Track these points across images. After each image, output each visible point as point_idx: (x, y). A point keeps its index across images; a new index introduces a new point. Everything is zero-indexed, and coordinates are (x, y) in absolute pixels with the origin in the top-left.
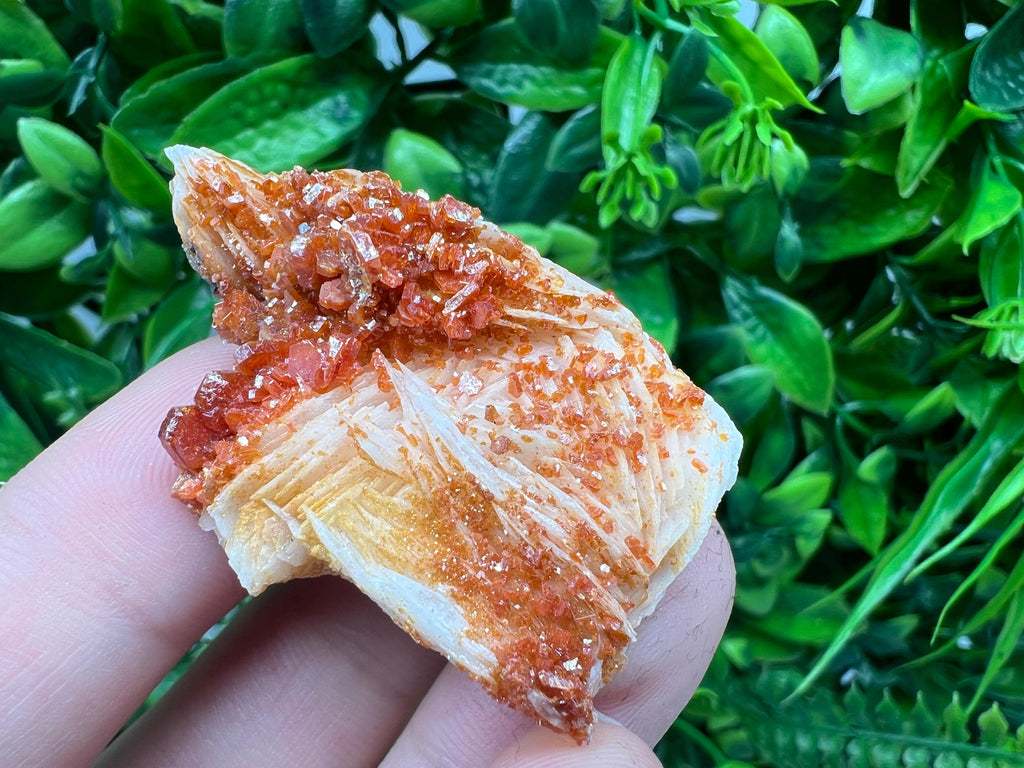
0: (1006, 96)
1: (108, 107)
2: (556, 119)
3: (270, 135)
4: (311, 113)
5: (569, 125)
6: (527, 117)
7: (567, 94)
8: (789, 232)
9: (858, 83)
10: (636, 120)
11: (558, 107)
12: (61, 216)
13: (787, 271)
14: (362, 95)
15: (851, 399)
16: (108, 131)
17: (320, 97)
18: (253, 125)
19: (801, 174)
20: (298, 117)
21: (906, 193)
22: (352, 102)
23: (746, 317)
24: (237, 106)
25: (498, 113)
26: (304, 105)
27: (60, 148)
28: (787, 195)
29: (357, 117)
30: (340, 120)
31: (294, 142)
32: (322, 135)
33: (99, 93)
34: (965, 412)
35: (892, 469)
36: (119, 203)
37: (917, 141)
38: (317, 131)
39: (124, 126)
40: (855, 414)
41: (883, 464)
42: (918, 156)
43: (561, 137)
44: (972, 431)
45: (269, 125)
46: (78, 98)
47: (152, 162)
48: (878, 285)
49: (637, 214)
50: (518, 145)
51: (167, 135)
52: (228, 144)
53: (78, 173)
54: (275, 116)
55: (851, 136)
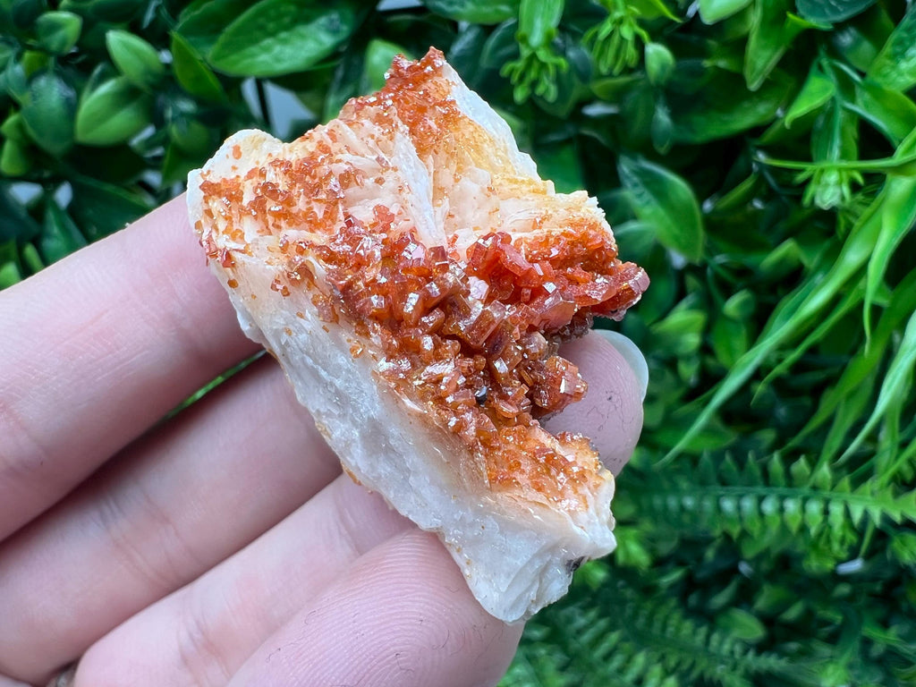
0: (827, 11)
1: (172, 22)
2: (487, 30)
3: (285, 42)
4: (312, 27)
5: (498, 34)
6: (469, 29)
7: (498, 12)
8: (663, 117)
11: (490, 20)
12: (135, 105)
13: (662, 146)
14: (349, 14)
15: (719, 252)
16: (175, 35)
17: (318, 16)
18: (272, 34)
19: (668, 70)
20: (302, 29)
21: (753, 86)
22: (343, 20)
23: (635, 185)
24: (261, 21)
25: (449, 30)
26: (307, 20)
27: (137, 53)
28: (658, 86)
29: (345, 30)
30: (333, 31)
31: (301, 48)
32: (321, 43)
33: (164, 12)
34: (805, 262)
35: (751, 309)
37: (762, 47)
38: (317, 40)
39: (185, 32)
40: (722, 265)
41: (744, 304)
42: (761, 59)
43: (492, 42)
45: (283, 35)
46: (149, 16)
49: (540, 90)
50: (462, 50)
51: (212, 42)
52: (253, 49)
53: (148, 71)
54: (288, 28)
55: (712, 43)
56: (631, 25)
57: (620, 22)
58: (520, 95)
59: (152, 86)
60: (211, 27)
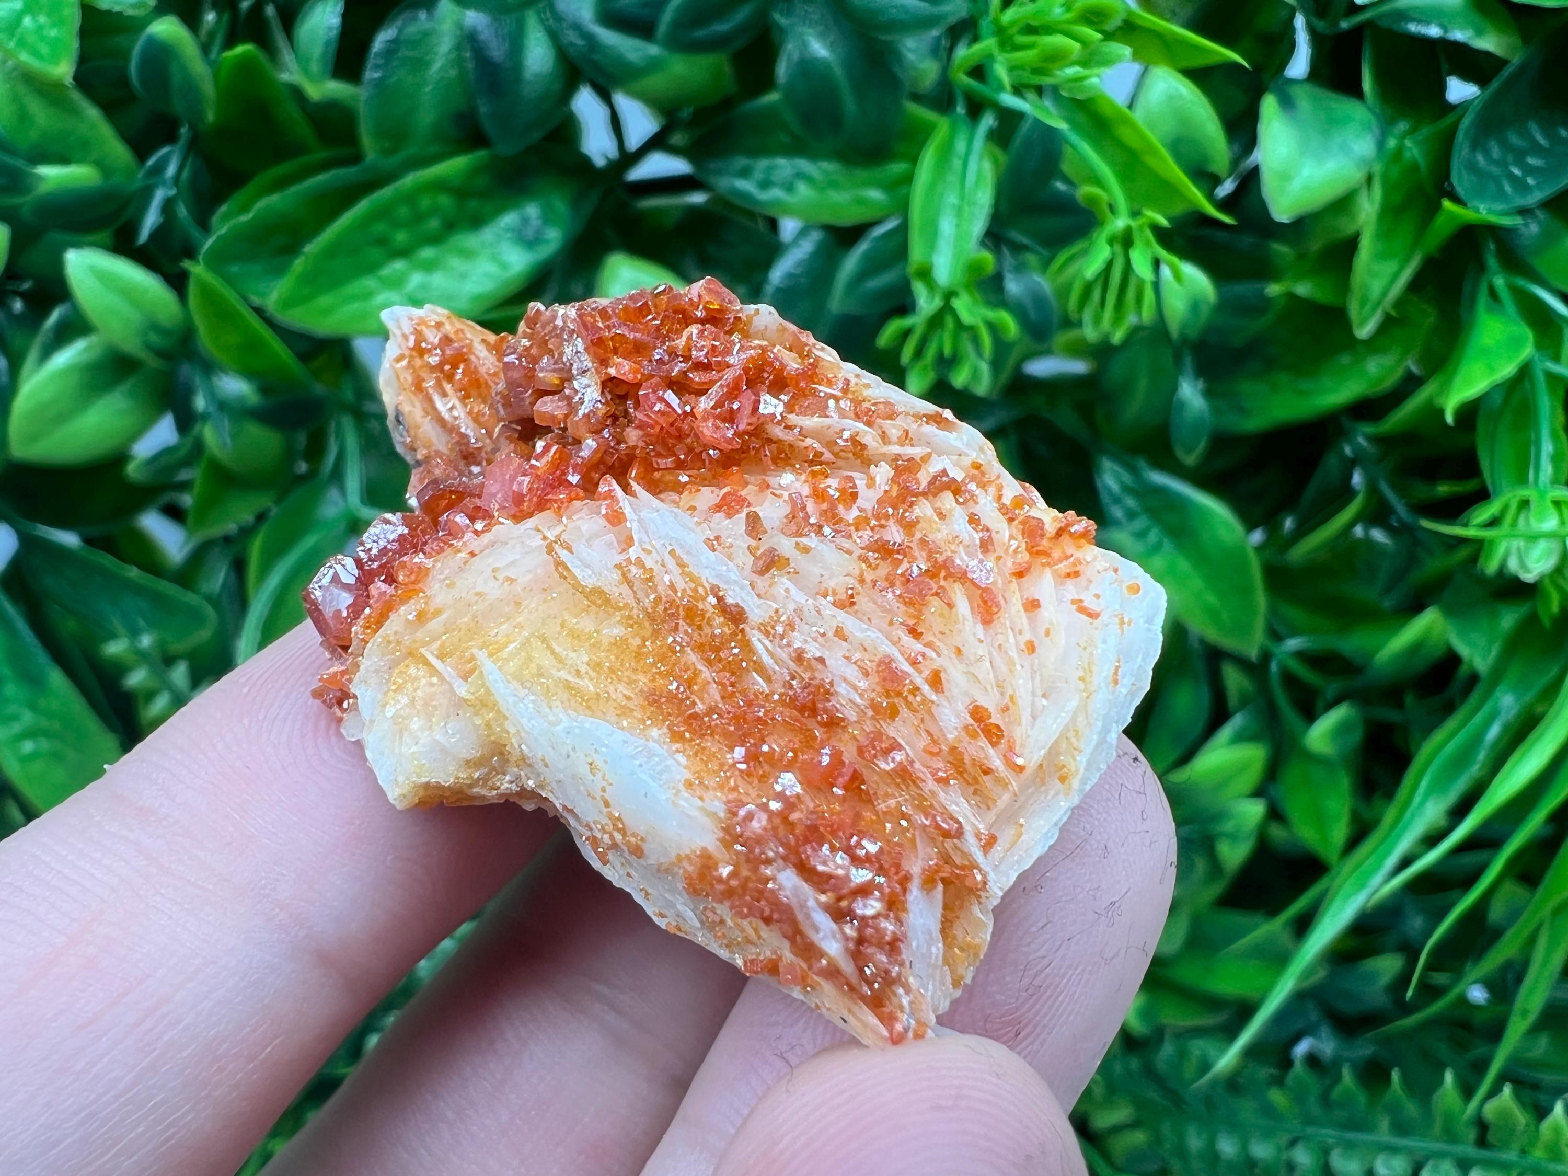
0: (1508, 188)
1: (195, 232)
2: (843, 237)
3: (430, 267)
4: (488, 234)
5: (863, 247)
6: (803, 233)
7: (861, 201)
8: (1190, 393)
9: (1285, 177)
10: (959, 238)
11: (849, 216)
12: (127, 386)
13: (1190, 450)
14: (561, 205)
15: (1294, 633)
16: (197, 270)
17: (500, 211)
18: (404, 253)
19: (1205, 311)
20: (470, 240)
21: (1364, 331)
22: (547, 218)
23: (1131, 515)
24: (380, 228)
25: (762, 226)
26: (477, 222)
27: (127, 292)
28: (1184, 341)
29: (554, 238)
30: (529, 242)
31: (463, 276)
32: (504, 266)
33: (182, 211)
34: (1464, 650)
35: (1357, 737)
36: (209, 368)
37: (1380, 256)
38: (495, 258)
39: (218, 261)
40: (1301, 655)
41: (1342, 730)
42: (1380, 278)
43: (851, 262)
44: (1474, 679)
45: (427, 253)
46: (151, 220)
47: (259, 311)
48: (1330, 464)
49: (959, 378)
50: (790, 276)
51: (280, 271)
52: (369, 282)
53: (153, 326)
54: (436, 239)
55: (1281, 250)
56: (1147, 243)
57: (1126, 240)
58: (915, 385)
59: (161, 353)
60: (277, 243)
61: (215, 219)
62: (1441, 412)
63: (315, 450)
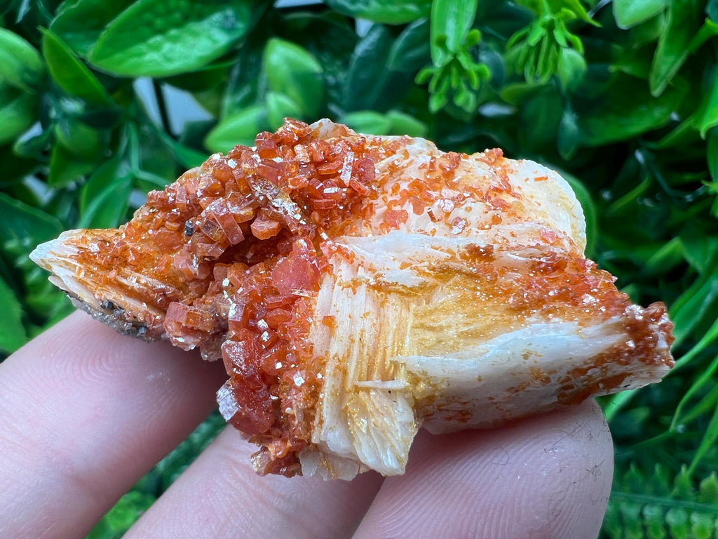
1: (48, 16)
2: (394, 30)
3: (175, 40)
4: (205, 24)
5: (406, 34)
6: (373, 29)
7: (404, 11)
8: (569, 121)
9: (625, 5)
11: (396, 21)
12: (13, 105)
13: (567, 151)
14: (245, 11)
15: (607, 249)
16: (47, 33)
17: (212, 12)
18: (161, 31)
19: (580, 75)
20: (194, 26)
21: (656, 92)
22: (238, 17)
24: (148, 16)
26: (200, 17)
27: (11, 49)
28: (569, 91)
29: (241, 27)
30: (229, 30)
31: (194, 46)
32: (215, 42)
33: (41, 5)
34: (691, 259)
36: (59, 95)
37: (667, 53)
38: (210, 38)
39: (61, 30)
40: (611, 261)
42: (666, 64)
43: (399, 44)
44: (696, 275)
45: (173, 32)
46: (24, 9)
47: (83, 60)
48: (629, 165)
49: (459, 101)
50: (366, 51)
51: (94, 38)
52: (142, 47)
53: (26, 69)
54: (178, 25)
55: (617, 48)
56: (562, 29)
57: (551, 26)
58: (435, 105)
59: (30, 85)
60: (92, 22)
61: (58, 9)
62: (698, 133)
63: (115, 143)
